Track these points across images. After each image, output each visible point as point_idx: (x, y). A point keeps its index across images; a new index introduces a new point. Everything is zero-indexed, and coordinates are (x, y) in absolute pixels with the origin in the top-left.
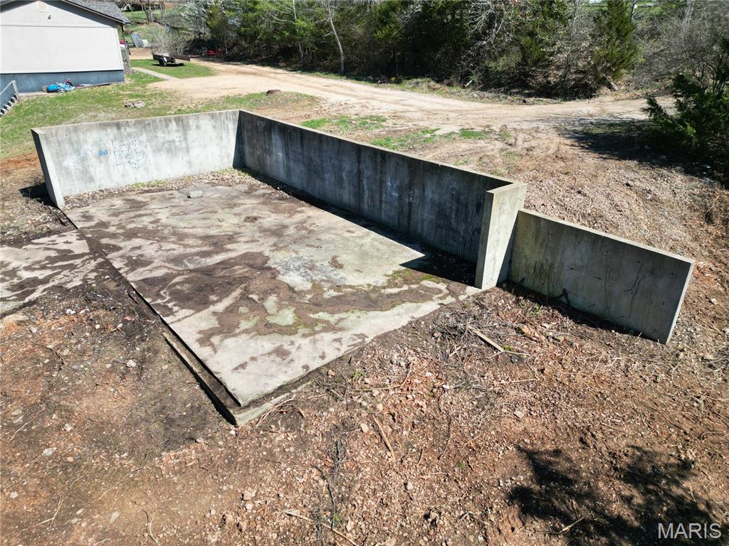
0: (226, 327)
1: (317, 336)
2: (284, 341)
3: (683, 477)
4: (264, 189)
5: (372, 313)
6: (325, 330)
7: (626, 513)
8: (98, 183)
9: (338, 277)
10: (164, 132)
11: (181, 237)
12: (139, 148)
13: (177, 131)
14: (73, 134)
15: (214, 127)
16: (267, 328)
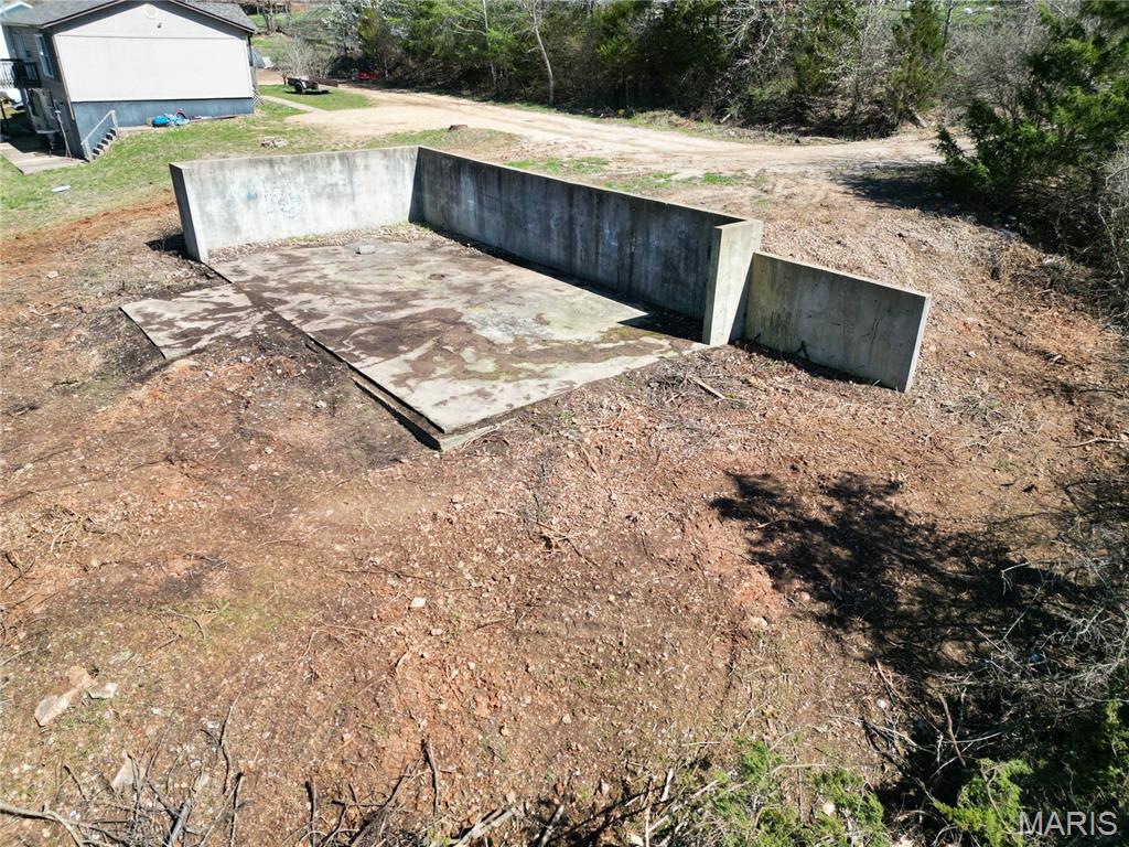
0: (421, 371)
1: (521, 382)
2: (487, 386)
3: (888, 494)
4: (450, 245)
5: (582, 365)
6: (529, 377)
7: (824, 517)
8: (244, 235)
9: (544, 333)
10: (325, 173)
11: (356, 293)
12: (295, 192)
13: (341, 172)
14: (218, 172)
15: (387, 168)
16: (468, 375)
